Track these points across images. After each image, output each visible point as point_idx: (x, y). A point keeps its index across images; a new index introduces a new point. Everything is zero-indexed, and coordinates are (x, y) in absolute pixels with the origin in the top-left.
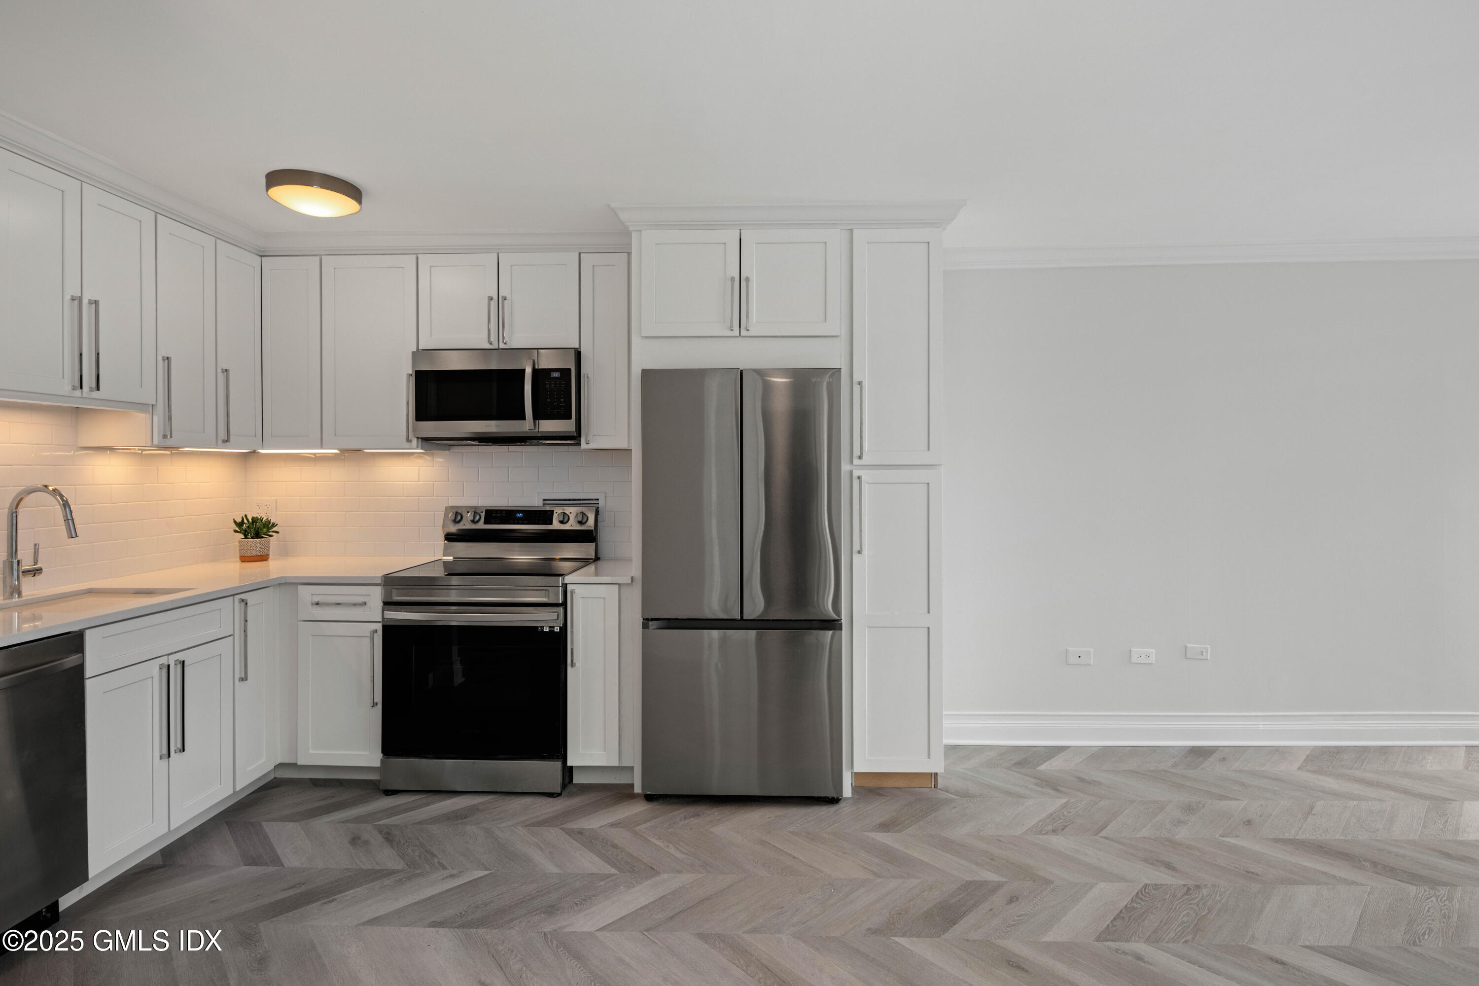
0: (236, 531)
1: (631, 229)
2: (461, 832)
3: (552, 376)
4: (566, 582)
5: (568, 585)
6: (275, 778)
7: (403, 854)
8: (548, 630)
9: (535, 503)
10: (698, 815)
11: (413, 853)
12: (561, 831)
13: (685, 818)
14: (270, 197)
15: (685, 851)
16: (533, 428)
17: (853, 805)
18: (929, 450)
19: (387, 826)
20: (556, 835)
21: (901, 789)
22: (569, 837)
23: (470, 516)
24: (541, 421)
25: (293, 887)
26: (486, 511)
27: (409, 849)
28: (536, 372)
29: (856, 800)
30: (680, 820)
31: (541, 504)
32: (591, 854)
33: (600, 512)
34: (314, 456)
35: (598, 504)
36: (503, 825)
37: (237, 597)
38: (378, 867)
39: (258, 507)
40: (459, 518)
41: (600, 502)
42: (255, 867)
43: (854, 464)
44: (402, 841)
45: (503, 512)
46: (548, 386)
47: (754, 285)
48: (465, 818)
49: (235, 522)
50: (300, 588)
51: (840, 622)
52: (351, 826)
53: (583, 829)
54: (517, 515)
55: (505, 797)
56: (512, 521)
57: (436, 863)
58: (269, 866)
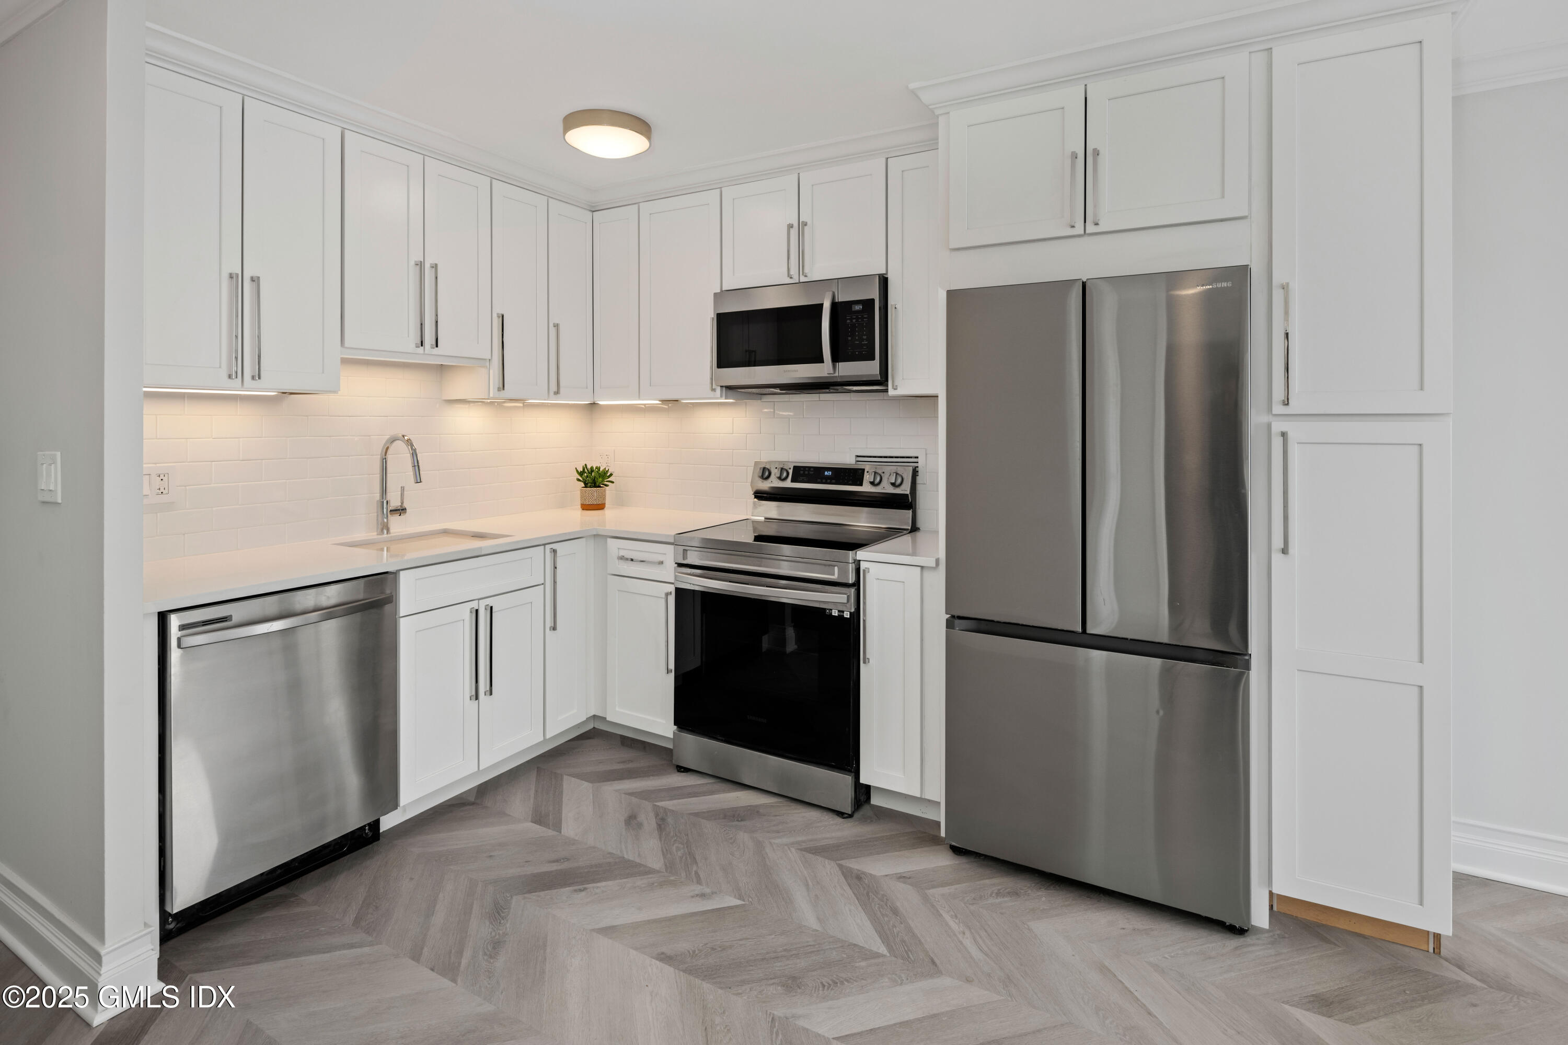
0: (578, 480)
1: (937, 112)
2: (731, 838)
3: (853, 310)
4: (858, 558)
5: (861, 562)
6: (594, 728)
7: (667, 850)
8: (837, 615)
9: (846, 459)
10: (1017, 894)
11: (677, 851)
12: (838, 869)
13: (998, 894)
14: (566, 142)
15: (986, 949)
16: (832, 372)
17: (1269, 946)
18: (1422, 389)
19: (665, 810)
20: (830, 872)
21: (1366, 938)
22: (844, 881)
23: (775, 473)
24: (841, 364)
25: (557, 861)
26: (795, 467)
27: (675, 846)
28: (835, 306)
29: (1276, 937)
30: (991, 895)
31: (854, 462)
32: (863, 914)
33: (920, 473)
34: (643, 406)
35: (918, 462)
36: (778, 841)
37: (548, 547)
38: (638, 860)
39: (600, 457)
40: (767, 474)
41: (919, 460)
42: (538, 827)
43: (1274, 412)
44: (672, 834)
45: (812, 469)
46: (848, 321)
47: (1105, 161)
48: (742, 820)
49: (577, 471)
50: (609, 540)
51: (1247, 658)
52: (634, 800)
53: (864, 873)
54: (826, 473)
55: (792, 804)
56: (819, 480)
57: (694, 873)
58: (549, 828)
